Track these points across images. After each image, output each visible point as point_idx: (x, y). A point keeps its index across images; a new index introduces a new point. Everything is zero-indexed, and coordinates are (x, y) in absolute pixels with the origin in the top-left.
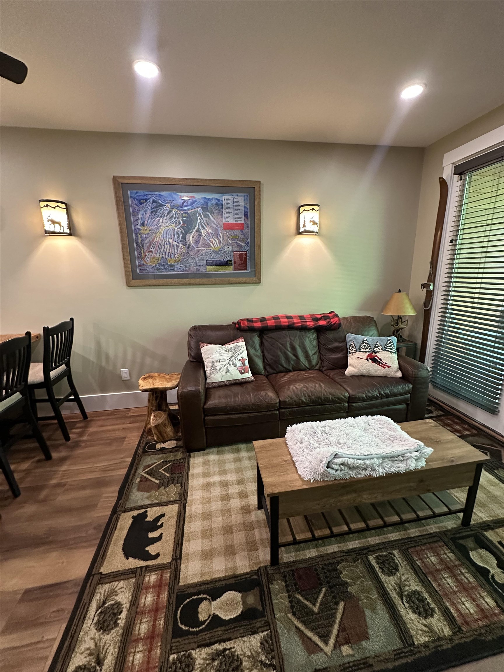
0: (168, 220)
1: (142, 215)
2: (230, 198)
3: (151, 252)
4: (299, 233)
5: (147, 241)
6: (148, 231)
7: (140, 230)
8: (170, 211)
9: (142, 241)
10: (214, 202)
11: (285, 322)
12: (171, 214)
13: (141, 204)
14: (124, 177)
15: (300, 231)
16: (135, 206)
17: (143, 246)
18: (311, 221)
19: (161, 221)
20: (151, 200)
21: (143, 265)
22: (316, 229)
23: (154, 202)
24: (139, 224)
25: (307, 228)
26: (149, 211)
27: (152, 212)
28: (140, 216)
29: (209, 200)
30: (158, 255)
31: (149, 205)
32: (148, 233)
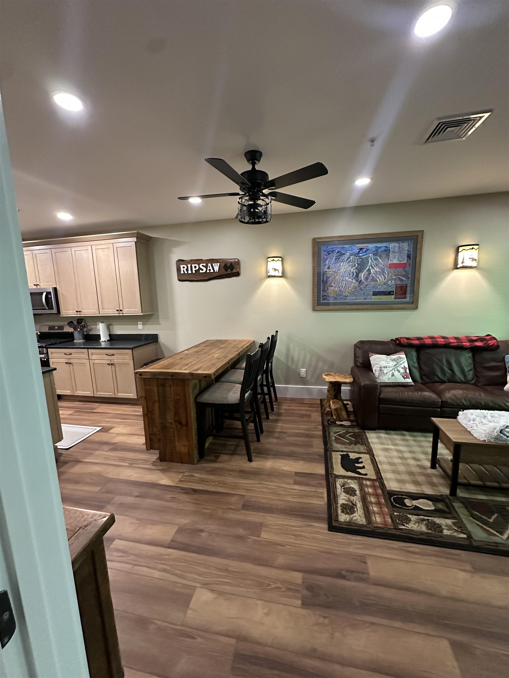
0: (346, 264)
1: (329, 261)
2: (397, 245)
3: (332, 286)
4: (457, 268)
5: (330, 279)
6: (331, 272)
7: (326, 271)
8: (349, 258)
9: (326, 279)
10: (383, 249)
11: (441, 341)
12: (349, 260)
13: (329, 254)
14: (320, 238)
15: (458, 266)
16: (325, 256)
17: (327, 283)
18: (470, 258)
19: (341, 265)
20: (337, 251)
21: (326, 296)
22: (474, 264)
23: (338, 252)
24: (326, 267)
25: (465, 264)
26: (334, 258)
27: (336, 259)
28: (327, 262)
29: (380, 247)
30: (336, 289)
31: (335, 254)
32: (332, 274)
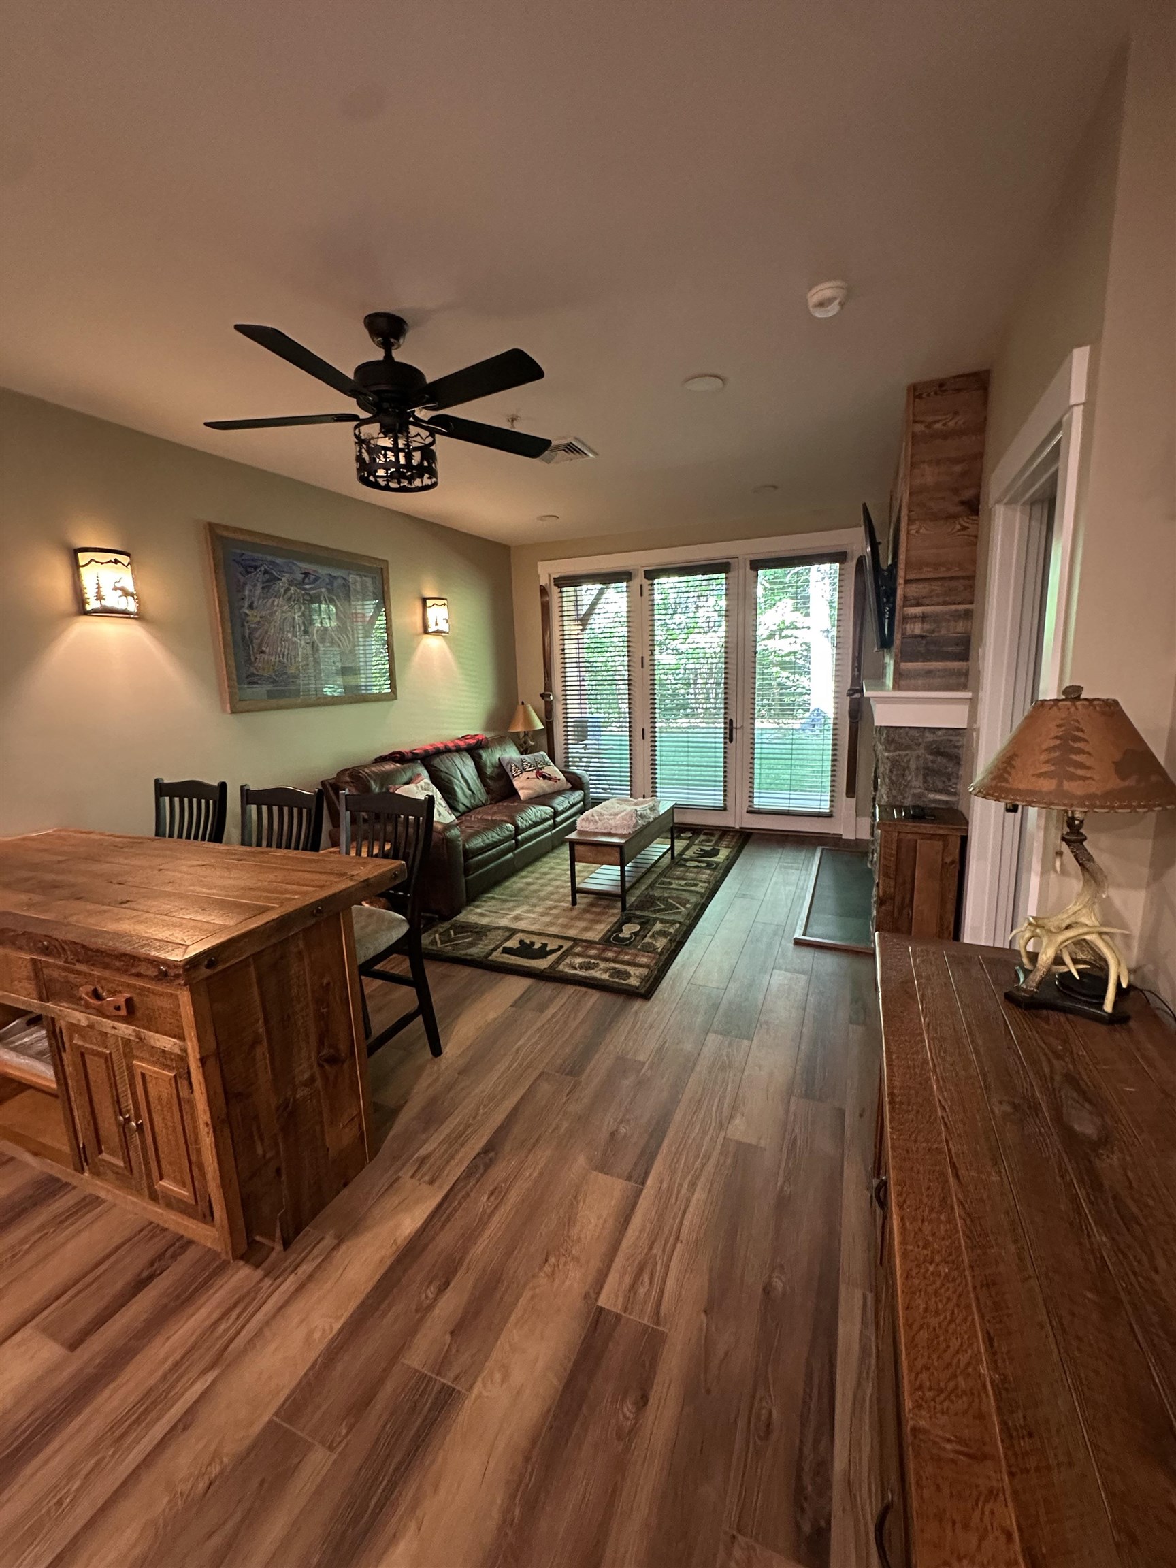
0: (285, 603)
1: (251, 591)
2: (358, 578)
3: (263, 652)
4: (426, 632)
5: (257, 634)
6: (258, 619)
7: (247, 615)
8: (287, 590)
9: (250, 633)
10: (340, 581)
12: (288, 595)
13: (249, 573)
14: (226, 528)
16: (240, 576)
17: (252, 642)
19: (276, 603)
20: (263, 569)
21: (253, 675)
23: (266, 572)
24: (246, 605)
26: (259, 586)
27: (263, 588)
28: (247, 593)
29: (335, 578)
30: (273, 659)
31: (259, 576)
32: (259, 622)
